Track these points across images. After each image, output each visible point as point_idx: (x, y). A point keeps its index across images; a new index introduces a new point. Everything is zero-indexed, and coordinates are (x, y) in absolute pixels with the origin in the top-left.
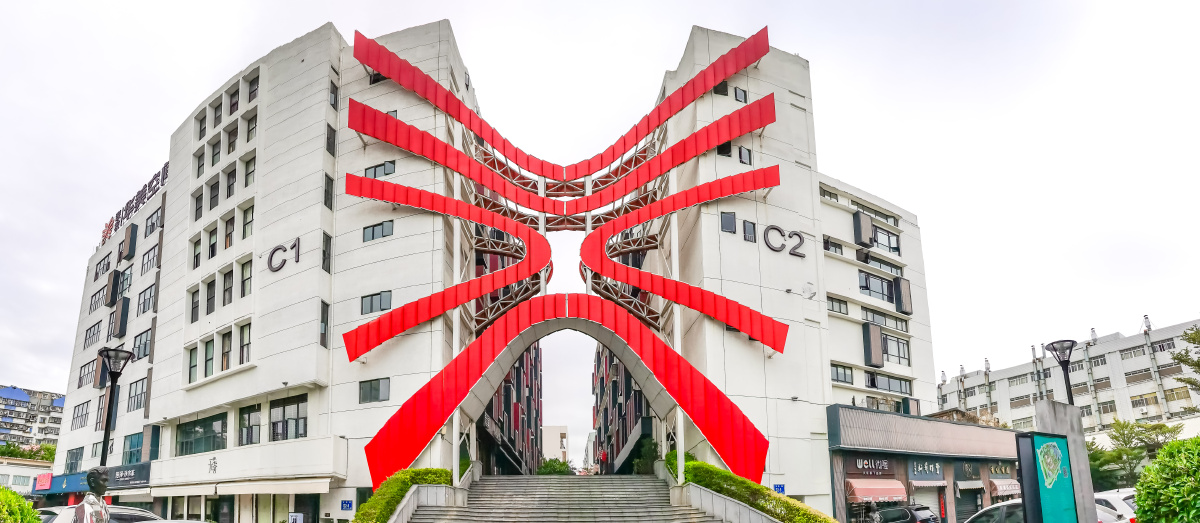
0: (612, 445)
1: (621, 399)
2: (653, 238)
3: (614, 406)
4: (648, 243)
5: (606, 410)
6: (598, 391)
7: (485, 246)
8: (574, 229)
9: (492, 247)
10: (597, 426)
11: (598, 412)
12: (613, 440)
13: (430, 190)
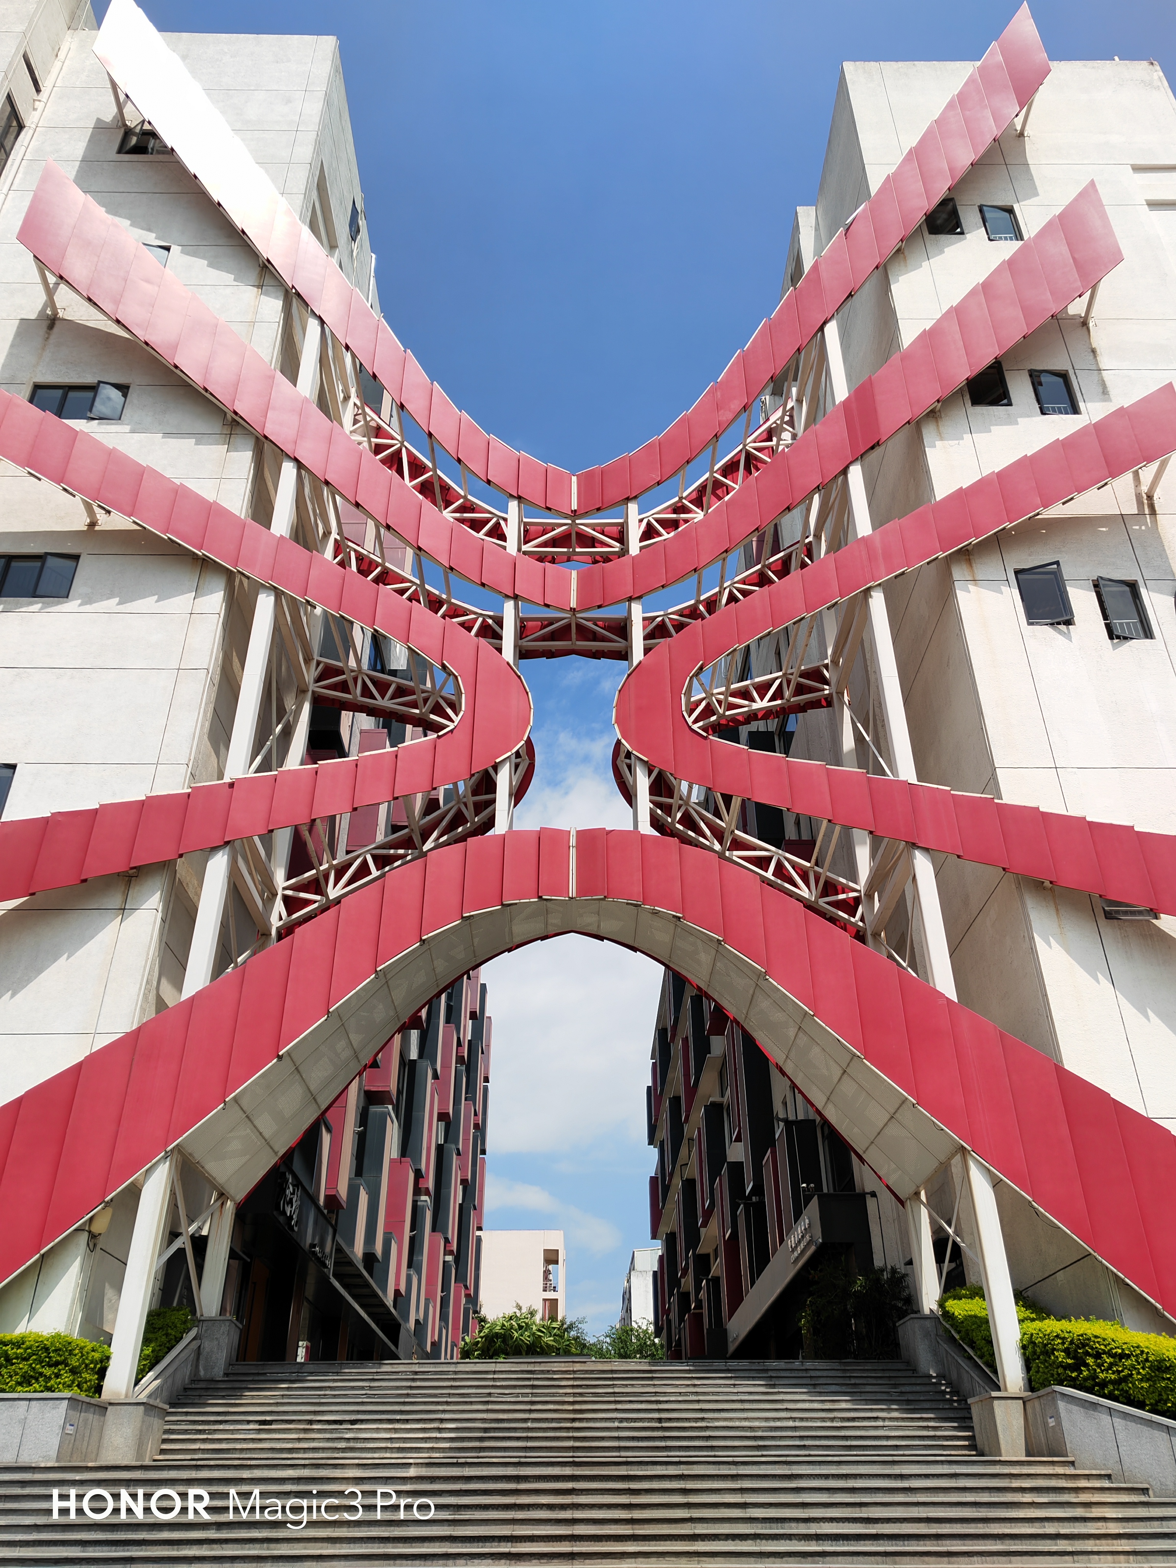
0: (716, 1280)
1: (737, 1152)
2: (816, 675)
3: (714, 1173)
4: (800, 690)
5: (689, 1185)
6: (664, 1133)
7: (343, 687)
8: (596, 655)
9: (366, 692)
10: (664, 1230)
11: (666, 1189)
12: (717, 1268)
13: (207, 491)
